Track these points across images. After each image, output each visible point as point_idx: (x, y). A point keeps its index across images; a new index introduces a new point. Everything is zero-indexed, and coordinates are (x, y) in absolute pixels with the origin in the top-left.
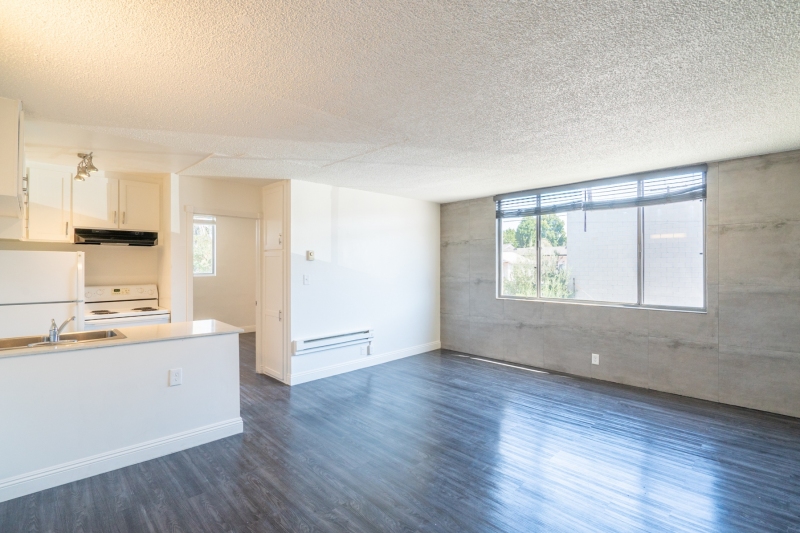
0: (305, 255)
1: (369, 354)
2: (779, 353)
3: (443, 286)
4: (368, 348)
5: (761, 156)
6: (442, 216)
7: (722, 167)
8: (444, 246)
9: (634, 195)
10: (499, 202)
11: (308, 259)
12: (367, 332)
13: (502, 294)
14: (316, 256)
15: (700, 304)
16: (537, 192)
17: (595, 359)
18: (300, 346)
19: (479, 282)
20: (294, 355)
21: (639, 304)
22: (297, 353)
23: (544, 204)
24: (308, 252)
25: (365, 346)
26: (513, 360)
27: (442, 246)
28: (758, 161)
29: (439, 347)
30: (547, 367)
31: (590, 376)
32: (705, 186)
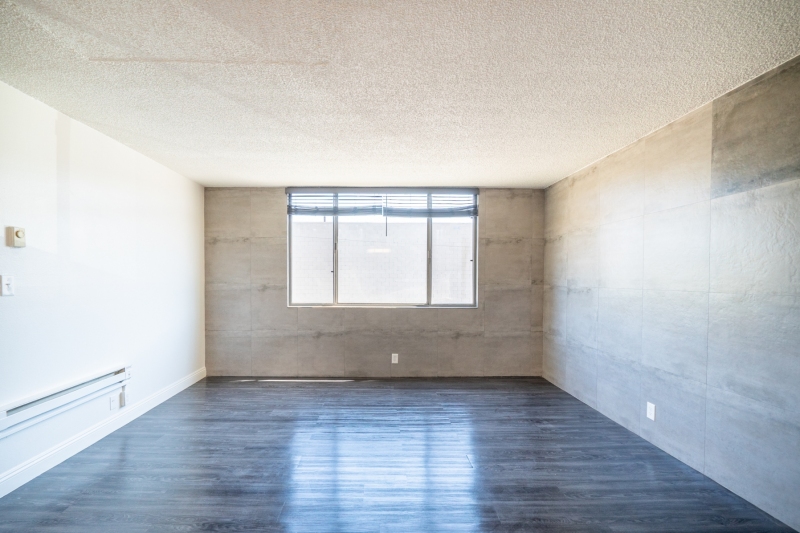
1: (122, 405)
2: (518, 333)
3: (208, 296)
4: (122, 397)
5: (509, 189)
6: (206, 204)
7: (488, 193)
8: (210, 243)
9: (424, 206)
10: (290, 196)
12: (121, 371)
13: (294, 301)
15: (470, 301)
16: (335, 190)
17: (395, 358)
19: (265, 288)
21: (428, 304)
23: (342, 205)
25: (116, 396)
26: (309, 374)
27: (206, 242)
28: (508, 192)
29: (205, 376)
30: (347, 375)
31: (389, 376)
32: (475, 207)
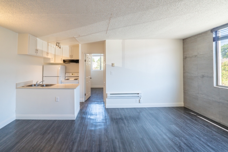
0: (111, 64)
1: (139, 102)
3: (184, 77)
4: (139, 100)
6: (183, 45)
8: (185, 58)
11: (112, 66)
12: (138, 94)
13: (218, 85)
14: (115, 65)
18: (109, 95)
19: (203, 76)
20: (107, 98)
22: (108, 98)
24: (112, 64)
27: (183, 58)
